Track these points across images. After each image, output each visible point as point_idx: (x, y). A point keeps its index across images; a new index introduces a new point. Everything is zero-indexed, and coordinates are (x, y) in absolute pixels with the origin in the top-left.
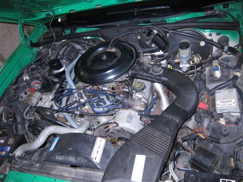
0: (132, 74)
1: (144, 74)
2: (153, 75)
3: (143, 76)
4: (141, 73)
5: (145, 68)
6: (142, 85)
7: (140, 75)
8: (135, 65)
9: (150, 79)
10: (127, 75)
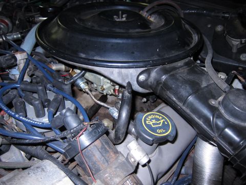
0: (158, 82)
1: (191, 98)
2: (220, 116)
3: (184, 101)
4: (184, 91)
5: (204, 84)
6: (165, 127)
7: (176, 94)
8: (180, 64)
9: (200, 122)
10: (142, 78)
